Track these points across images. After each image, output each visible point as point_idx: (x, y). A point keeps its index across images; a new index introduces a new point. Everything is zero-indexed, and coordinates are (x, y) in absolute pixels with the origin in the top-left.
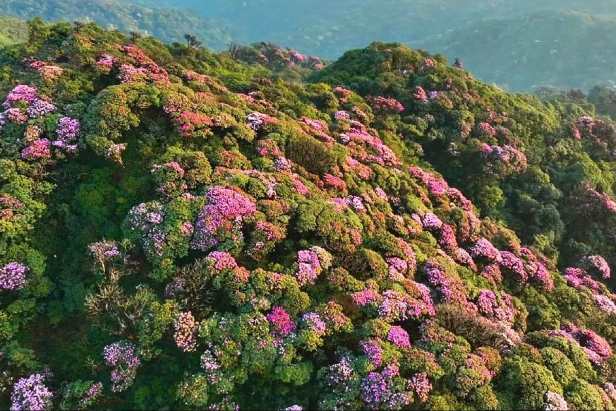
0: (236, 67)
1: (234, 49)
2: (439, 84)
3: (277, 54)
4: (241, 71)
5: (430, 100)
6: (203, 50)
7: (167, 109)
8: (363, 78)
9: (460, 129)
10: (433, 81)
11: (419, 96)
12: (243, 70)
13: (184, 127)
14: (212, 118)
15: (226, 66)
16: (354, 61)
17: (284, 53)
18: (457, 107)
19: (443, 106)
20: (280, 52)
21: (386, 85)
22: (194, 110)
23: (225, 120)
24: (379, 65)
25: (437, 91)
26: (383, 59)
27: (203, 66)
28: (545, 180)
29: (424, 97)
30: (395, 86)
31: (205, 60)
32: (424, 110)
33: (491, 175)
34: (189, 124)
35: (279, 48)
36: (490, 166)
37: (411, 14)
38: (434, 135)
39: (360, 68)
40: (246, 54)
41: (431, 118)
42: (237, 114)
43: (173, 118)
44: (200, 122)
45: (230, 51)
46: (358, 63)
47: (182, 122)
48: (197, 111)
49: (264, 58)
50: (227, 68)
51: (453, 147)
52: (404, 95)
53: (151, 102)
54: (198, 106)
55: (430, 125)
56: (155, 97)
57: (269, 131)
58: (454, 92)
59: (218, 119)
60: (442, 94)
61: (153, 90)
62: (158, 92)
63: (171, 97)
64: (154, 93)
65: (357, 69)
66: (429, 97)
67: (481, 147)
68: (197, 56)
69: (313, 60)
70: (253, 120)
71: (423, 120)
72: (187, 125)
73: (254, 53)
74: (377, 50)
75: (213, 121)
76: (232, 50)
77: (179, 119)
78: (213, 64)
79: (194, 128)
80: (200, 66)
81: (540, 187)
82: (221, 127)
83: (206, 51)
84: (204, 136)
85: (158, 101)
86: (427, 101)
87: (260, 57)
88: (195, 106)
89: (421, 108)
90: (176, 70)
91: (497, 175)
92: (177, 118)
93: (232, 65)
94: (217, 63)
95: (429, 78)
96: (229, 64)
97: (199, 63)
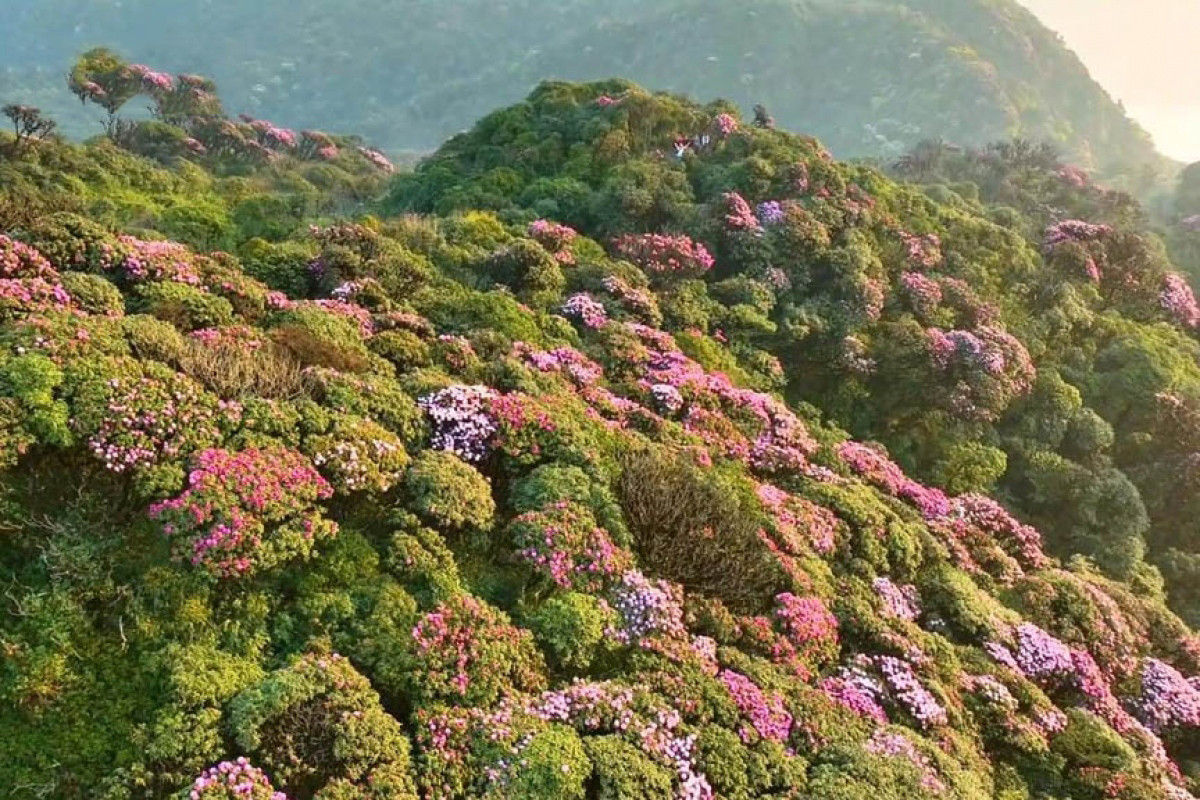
0: (154, 177)
1: (119, 129)
2: (775, 180)
3: (225, 132)
4: (171, 188)
5: (770, 227)
6: (58, 143)
7: (112, 453)
8: (567, 184)
9: (858, 298)
10: (761, 174)
11: (739, 220)
12: (176, 184)
13: (220, 533)
14: (320, 458)
15: (128, 179)
16: (521, 139)
17: (242, 130)
18: (837, 236)
19: (808, 238)
20: (232, 127)
21: (644, 197)
22: (231, 436)
23: (372, 455)
24: (596, 141)
25: (778, 201)
26: (606, 125)
27: (68, 186)
28: (1073, 400)
29: (752, 220)
30: (668, 197)
31: (70, 169)
32: (759, 258)
33: (973, 413)
34: (239, 516)
35: (226, 118)
36: (965, 393)
37: (442, 25)
38: (802, 323)
39: (544, 152)
40: (150, 139)
41: (779, 275)
42: (387, 407)
43: (154, 498)
44: (282, 494)
45: (110, 135)
46: (533, 141)
47: (203, 516)
48: (247, 434)
49: (195, 145)
50: (133, 184)
51: (853, 346)
52: (696, 220)
53: (32, 428)
54: (246, 411)
55: (781, 298)
56: (45, 397)
57: (528, 459)
58: (821, 200)
59: (347, 457)
60: (795, 206)
61: (24, 368)
62: (54, 375)
63: (119, 393)
64: (35, 381)
65: (536, 159)
66: (760, 217)
67: (927, 340)
68: (45, 160)
69: (314, 139)
70: (454, 423)
71: (762, 286)
72: (231, 524)
73: (169, 135)
74: (573, 101)
75: (327, 472)
76: (115, 131)
77: (187, 499)
78: (91, 178)
79: (261, 528)
80: (60, 188)
81: (1065, 421)
82: (366, 492)
83: (66, 143)
84: (306, 552)
85: (59, 416)
86: (761, 229)
87: (185, 144)
88: (233, 412)
89: (752, 252)
90: (77, 242)
91: (986, 412)
92: (175, 495)
93: (147, 175)
94: (105, 174)
95: (750, 166)
96: (134, 172)
97: (55, 178)
